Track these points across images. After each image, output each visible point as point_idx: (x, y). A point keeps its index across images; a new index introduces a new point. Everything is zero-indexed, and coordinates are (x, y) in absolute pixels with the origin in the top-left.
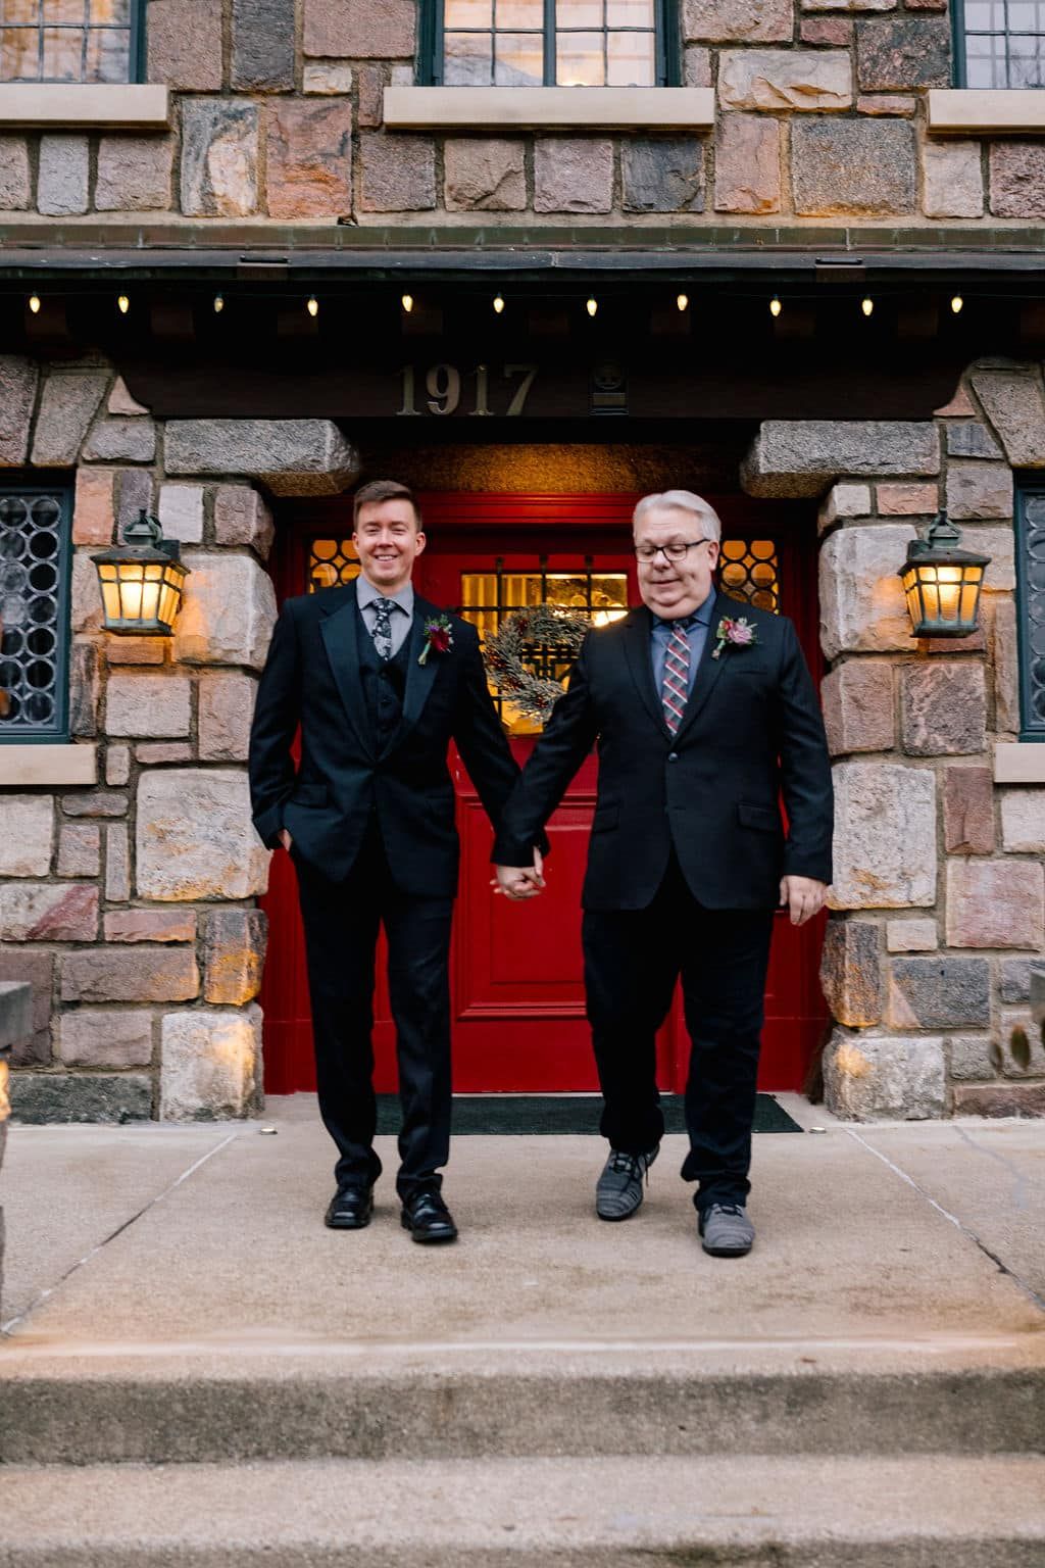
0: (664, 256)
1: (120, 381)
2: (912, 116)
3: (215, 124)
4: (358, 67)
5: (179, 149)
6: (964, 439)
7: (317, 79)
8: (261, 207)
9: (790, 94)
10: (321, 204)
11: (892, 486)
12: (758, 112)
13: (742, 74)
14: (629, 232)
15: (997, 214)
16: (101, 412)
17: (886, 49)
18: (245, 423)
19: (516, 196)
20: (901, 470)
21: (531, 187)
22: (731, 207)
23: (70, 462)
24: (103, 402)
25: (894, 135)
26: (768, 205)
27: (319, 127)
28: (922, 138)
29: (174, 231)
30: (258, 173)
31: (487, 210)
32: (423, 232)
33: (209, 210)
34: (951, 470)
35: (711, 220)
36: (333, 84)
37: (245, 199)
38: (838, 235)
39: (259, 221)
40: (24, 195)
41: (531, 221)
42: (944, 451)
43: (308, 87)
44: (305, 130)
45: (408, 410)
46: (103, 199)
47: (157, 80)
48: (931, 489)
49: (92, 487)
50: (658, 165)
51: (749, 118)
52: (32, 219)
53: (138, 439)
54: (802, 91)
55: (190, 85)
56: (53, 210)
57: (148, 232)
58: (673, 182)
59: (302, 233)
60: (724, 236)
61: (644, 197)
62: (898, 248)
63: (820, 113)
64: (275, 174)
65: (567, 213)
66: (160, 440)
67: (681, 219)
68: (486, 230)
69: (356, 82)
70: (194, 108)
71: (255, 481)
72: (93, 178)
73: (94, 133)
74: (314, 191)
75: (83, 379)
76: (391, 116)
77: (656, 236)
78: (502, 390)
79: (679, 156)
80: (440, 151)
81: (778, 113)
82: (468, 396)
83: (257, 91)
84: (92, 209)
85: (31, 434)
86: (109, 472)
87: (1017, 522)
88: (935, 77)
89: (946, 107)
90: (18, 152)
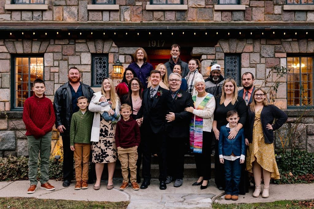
0: (181, 27)
1: (114, 42)
2: (212, 8)
3: (125, 10)
4: (143, 2)
5: (120, 13)
6: (218, 49)
8: (131, 20)
9: (197, 5)
10: (138, 20)
11: (209, 55)
12: (193, 8)
13: (191, 3)
14: (177, 23)
15: (223, 21)
16: (112, 46)
18: (129, 48)
19: (163, 19)
20: (210, 53)
21: (164, 17)
22: (190, 20)
23: (108, 53)
24: (112, 45)
25: (210, 11)
26: (194, 20)
27: (138, 10)
28: (214, 11)
29: (120, 23)
30: (130, 16)
31: (159, 20)
32: (151, 23)
33: (124, 21)
34: (216, 53)
35: (187, 22)
36: (139, 4)
37: (129, 19)
38: (203, 23)
39: (130, 22)
40: (101, 19)
41: (164, 22)
42: (216, 51)
43: (136, 5)
44: (136, 10)
45: (149, 46)
46: (111, 19)
47: (117, 4)
48: (214, 56)
49: (111, 56)
50: (181, 15)
51: (192, 8)
52: (102, 22)
53: (116, 50)
54: (199, 5)
55: (121, 4)
56: (105, 21)
57: (117, 23)
58: (182, 17)
59: (136, 24)
60: (189, 24)
61: (179, 19)
62: (210, 25)
63: (201, 8)
64: (133, 16)
65: (169, 21)
66: (119, 50)
67: (183, 22)
68: (159, 23)
69: (142, 4)
70: (122, 7)
71: (130, 55)
72: (110, 16)
73: (110, 11)
74: (137, 18)
75: (109, 42)
76: (147, 9)
77: (180, 24)
78: (161, 43)
79: (183, 13)
80: (153, 13)
81: (196, 8)
82: (157, 44)
83: (130, 5)
84: (110, 20)
85: (103, 49)
86: (113, 54)
87: (225, 60)
88: (215, 3)
89: (217, 7)
90: (100, 13)
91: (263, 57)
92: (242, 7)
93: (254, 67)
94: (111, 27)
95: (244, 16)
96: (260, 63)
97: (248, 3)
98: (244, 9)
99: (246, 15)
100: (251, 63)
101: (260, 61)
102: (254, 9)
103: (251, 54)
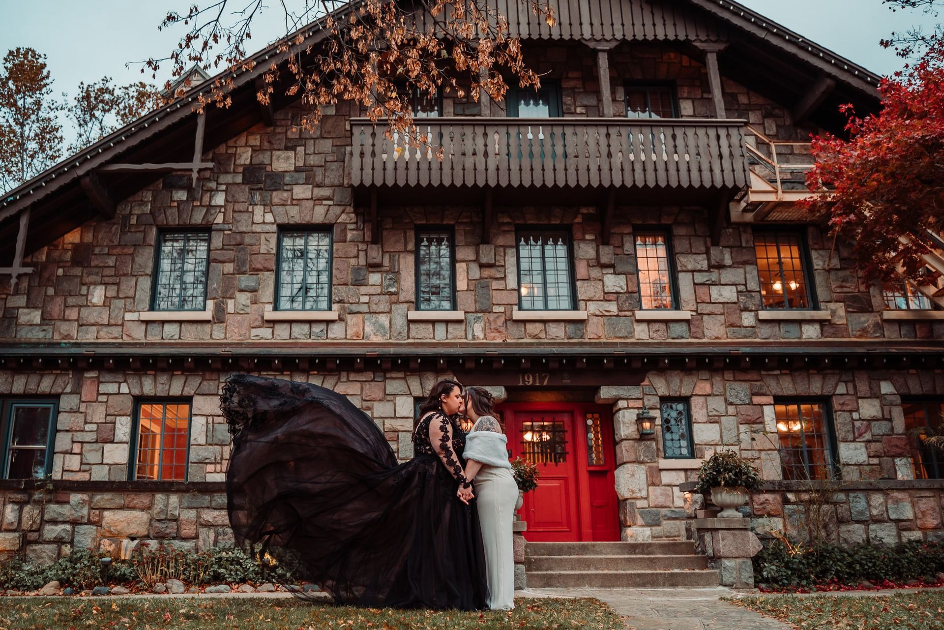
0: (578, 350)
1: (455, 376)
2: (631, 316)
3: (474, 320)
4: (506, 306)
5: (466, 325)
6: (647, 390)
7: (496, 309)
8: (485, 338)
9: (604, 312)
10: (499, 337)
11: (632, 401)
12: (597, 316)
13: (593, 307)
14: (569, 344)
15: (652, 339)
17: (625, 301)
19: (543, 335)
20: (634, 397)
21: (546, 333)
22: (592, 337)
25: (627, 321)
26: (600, 337)
27: (498, 320)
28: (634, 322)
29: (466, 343)
30: (484, 330)
31: (536, 338)
32: (522, 344)
33: (474, 338)
34: (645, 397)
35: (587, 340)
36: (500, 310)
37: (482, 336)
38: (616, 344)
39: (485, 341)
40: (432, 336)
41: (546, 341)
42: (643, 393)
43: (494, 311)
44: (495, 321)
45: (521, 384)
46: (449, 337)
47: (461, 309)
48: (641, 401)
50: (574, 328)
51: (594, 317)
52: (434, 341)
54: (607, 311)
55: (468, 310)
56: (438, 339)
57: (460, 344)
58: (578, 331)
59: (495, 344)
60: (590, 344)
61: (572, 335)
62: (630, 346)
63: (610, 316)
64: (488, 331)
65: (554, 339)
67: (580, 340)
68: (536, 343)
69: (505, 310)
70: (469, 315)
72: (447, 332)
73: (447, 322)
74: (497, 334)
76: (514, 318)
77: (575, 344)
78: (542, 379)
79: (579, 326)
80: (525, 325)
81: (601, 316)
82: (534, 380)
83: (483, 312)
84: (447, 338)
87: (661, 409)
88: (636, 307)
89: (639, 315)
90: (430, 326)
91: (731, 404)
92: (685, 314)
93: (717, 422)
94: (451, 351)
95: (690, 330)
96: (727, 415)
97: (694, 308)
98: (689, 317)
99: (693, 330)
100: (710, 414)
101: (727, 412)
102: (705, 317)
103: (709, 398)
